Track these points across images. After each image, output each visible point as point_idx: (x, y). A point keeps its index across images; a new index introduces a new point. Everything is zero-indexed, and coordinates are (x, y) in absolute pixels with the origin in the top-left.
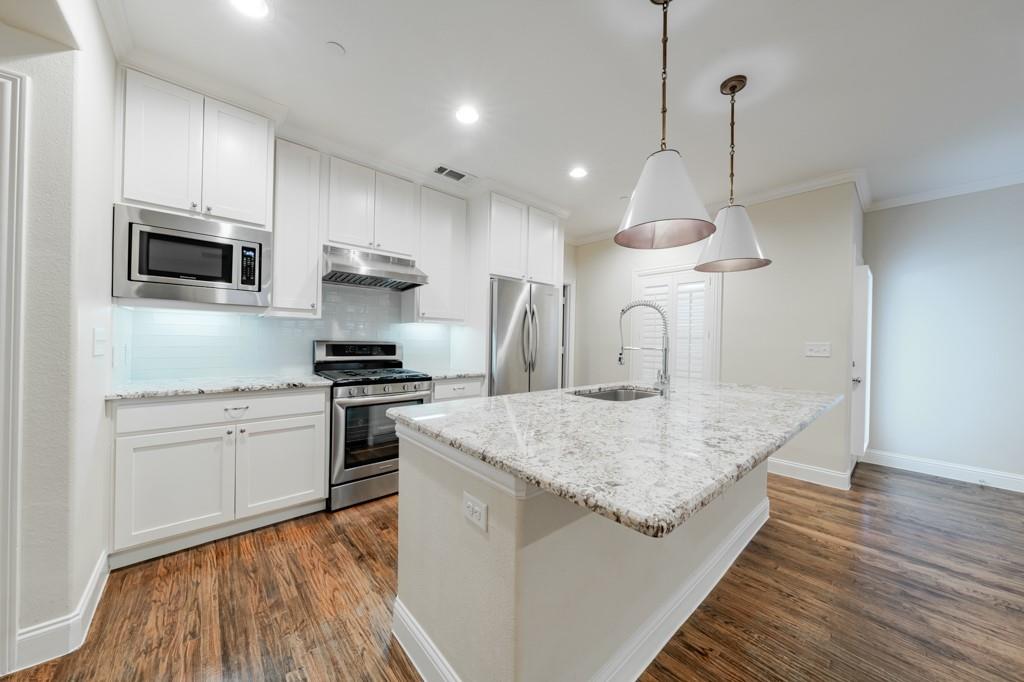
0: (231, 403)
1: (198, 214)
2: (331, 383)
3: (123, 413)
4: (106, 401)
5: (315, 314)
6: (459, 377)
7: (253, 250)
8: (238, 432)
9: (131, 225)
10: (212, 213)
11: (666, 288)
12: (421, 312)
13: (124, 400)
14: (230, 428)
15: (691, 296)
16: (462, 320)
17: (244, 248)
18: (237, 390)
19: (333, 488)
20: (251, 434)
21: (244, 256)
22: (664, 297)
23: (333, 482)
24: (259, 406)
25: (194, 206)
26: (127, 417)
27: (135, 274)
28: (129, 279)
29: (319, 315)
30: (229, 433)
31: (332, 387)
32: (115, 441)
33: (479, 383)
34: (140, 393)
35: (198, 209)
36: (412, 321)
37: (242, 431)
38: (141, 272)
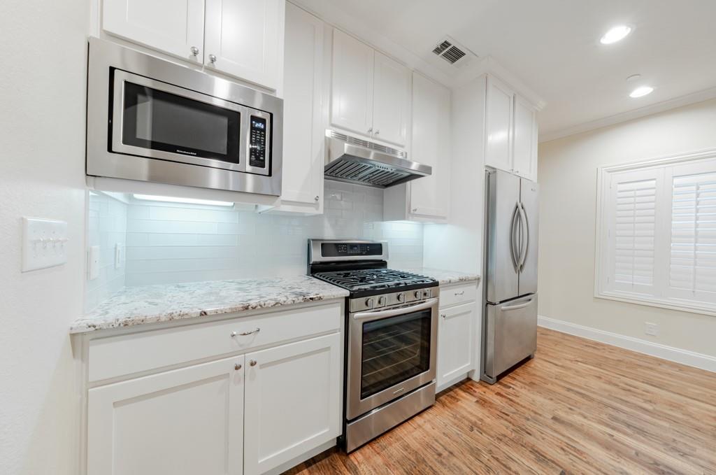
0: (238, 327)
1: (200, 66)
2: (347, 293)
3: (97, 351)
4: (73, 336)
5: (317, 209)
6: (461, 280)
7: (263, 121)
8: (248, 364)
9: (112, 70)
10: (217, 66)
11: (654, 182)
12: (413, 208)
13: (100, 333)
14: (238, 360)
15: (698, 188)
16: (444, 218)
17: (253, 118)
18: (247, 308)
19: (348, 425)
20: (262, 366)
21: (253, 128)
22: (653, 191)
23: (348, 418)
24: (270, 326)
25: (195, 53)
26: (104, 356)
27: (118, 144)
28: (110, 150)
29: (321, 211)
30: (237, 368)
31: (347, 299)
32: (87, 393)
33: (475, 287)
34: (122, 320)
35: (199, 59)
36: (404, 218)
37: (253, 364)
38: (125, 142)
